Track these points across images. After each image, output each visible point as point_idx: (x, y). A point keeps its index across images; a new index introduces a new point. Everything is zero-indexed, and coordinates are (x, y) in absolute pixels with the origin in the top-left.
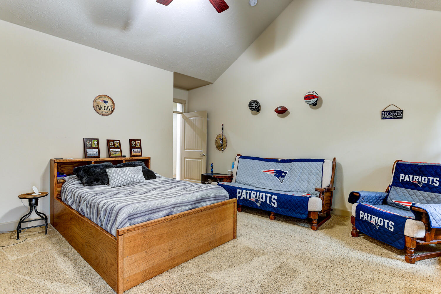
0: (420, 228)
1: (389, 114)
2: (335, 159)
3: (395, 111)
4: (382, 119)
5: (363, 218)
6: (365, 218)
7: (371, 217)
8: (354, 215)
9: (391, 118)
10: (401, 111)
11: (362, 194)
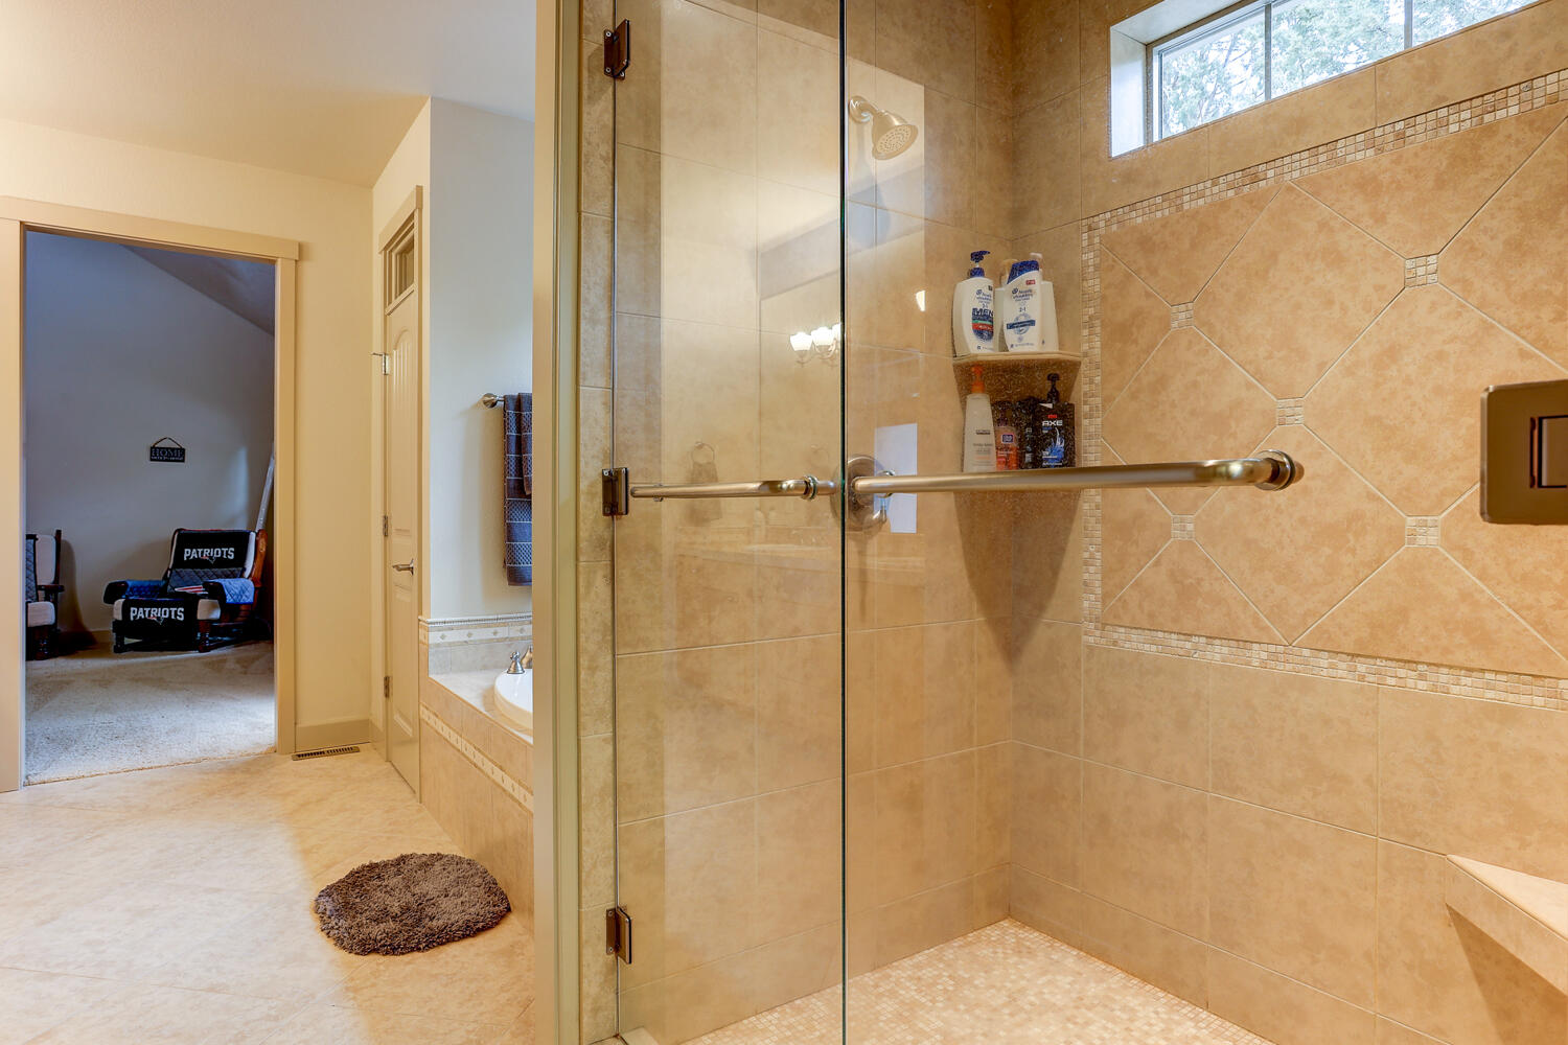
0: (213, 607)
1: (164, 453)
2: (59, 533)
3: (173, 449)
4: (152, 460)
5: (135, 617)
6: (141, 615)
7: (150, 612)
8: (120, 617)
9: (166, 460)
10: (182, 451)
11: (130, 584)
